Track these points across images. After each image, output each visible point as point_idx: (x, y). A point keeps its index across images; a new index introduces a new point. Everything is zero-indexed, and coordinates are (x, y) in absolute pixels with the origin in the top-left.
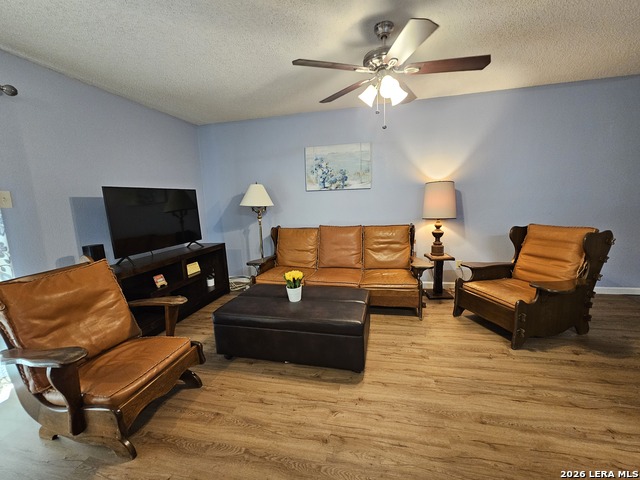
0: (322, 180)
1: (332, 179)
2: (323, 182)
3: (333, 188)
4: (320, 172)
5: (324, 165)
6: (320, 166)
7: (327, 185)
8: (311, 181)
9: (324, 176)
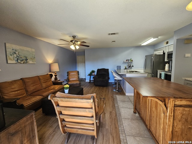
0: (16, 59)
1: (22, 59)
2: (17, 60)
3: (22, 62)
4: (15, 55)
5: (17, 53)
6: (15, 53)
7: (19, 61)
8: (10, 59)
9: (18, 57)
